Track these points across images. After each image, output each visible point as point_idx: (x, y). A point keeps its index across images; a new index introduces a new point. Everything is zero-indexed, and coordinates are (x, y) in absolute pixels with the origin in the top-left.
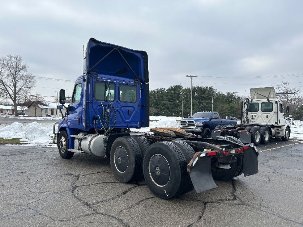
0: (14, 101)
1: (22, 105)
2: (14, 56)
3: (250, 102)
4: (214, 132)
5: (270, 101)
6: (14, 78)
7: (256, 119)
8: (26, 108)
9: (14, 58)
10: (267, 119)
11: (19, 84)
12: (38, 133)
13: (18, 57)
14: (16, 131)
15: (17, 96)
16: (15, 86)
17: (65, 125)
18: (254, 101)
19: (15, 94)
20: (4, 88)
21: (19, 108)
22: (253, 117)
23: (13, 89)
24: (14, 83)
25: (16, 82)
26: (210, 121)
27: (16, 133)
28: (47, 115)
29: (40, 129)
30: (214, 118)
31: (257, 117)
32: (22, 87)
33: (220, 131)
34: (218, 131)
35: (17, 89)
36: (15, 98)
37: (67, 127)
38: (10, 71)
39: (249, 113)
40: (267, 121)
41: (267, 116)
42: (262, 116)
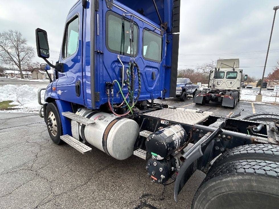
0: (20, 67)
1: (26, 70)
2: (14, 31)
3: (217, 71)
4: (197, 96)
5: (235, 71)
6: (17, 49)
7: (220, 85)
8: (30, 73)
9: (15, 32)
10: (231, 85)
11: (22, 54)
12: (30, 96)
13: (18, 32)
14: (10, 93)
15: (21, 63)
16: (18, 56)
17: (53, 95)
18: (221, 70)
19: (19, 62)
20: (10, 56)
21: (24, 73)
22: (219, 83)
23: (17, 57)
24: (17, 53)
25: (19, 52)
26: (185, 86)
27: (10, 95)
28: (46, 78)
29: (32, 92)
30: (188, 83)
31: (222, 83)
32: (25, 57)
33: (203, 95)
34: (201, 95)
35: (21, 58)
36: (20, 65)
37: (57, 98)
38: (13, 43)
39: (216, 79)
40: (230, 87)
41: (231, 83)
42: (226, 83)
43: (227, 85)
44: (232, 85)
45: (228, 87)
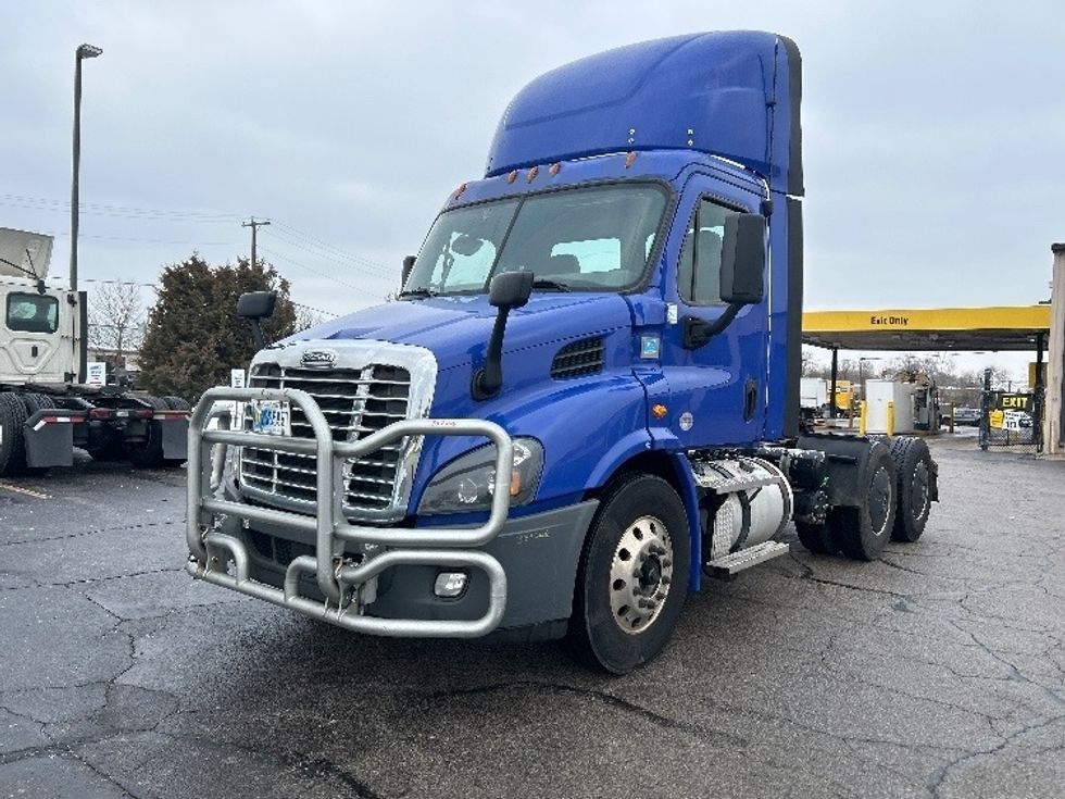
5: (48, 293)
10: (33, 361)
34: (60, 419)
40: (32, 370)
41: (35, 351)
42: (11, 350)
43: (14, 364)
44: (40, 364)
45: (21, 374)
